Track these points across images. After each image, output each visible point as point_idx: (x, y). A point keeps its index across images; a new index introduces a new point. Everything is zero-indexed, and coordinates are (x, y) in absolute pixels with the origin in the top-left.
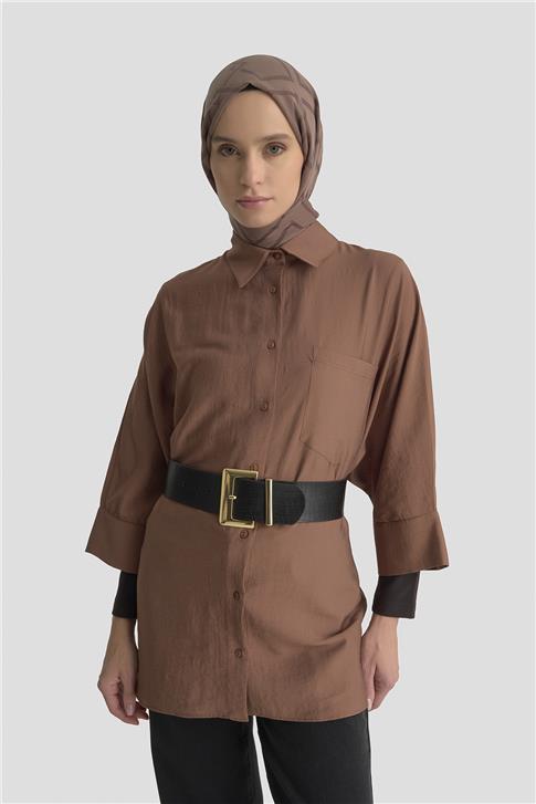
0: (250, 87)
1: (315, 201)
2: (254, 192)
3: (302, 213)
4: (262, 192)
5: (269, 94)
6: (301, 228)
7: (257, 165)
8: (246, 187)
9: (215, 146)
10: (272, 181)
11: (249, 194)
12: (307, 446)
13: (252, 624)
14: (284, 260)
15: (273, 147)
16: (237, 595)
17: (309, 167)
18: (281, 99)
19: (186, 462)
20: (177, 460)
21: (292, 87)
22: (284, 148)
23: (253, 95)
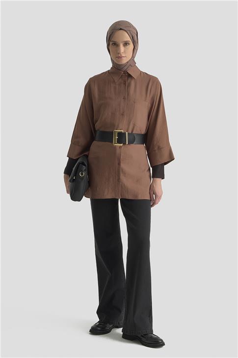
0: (121, 29)
1: (136, 59)
2: (121, 55)
3: (132, 62)
4: (123, 55)
5: (125, 31)
6: (132, 66)
7: (122, 48)
8: (119, 53)
9: (111, 43)
10: (126, 53)
11: (120, 55)
12: (134, 125)
13: (123, 172)
14: (127, 74)
15: (126, 44)
16: (119, 164)
17: (135, 49)
18: (128, 32)
19: (101, 130)
20: (98, 130)
21: (131, 29)
22: (129, 44)
23: (121, 31)
